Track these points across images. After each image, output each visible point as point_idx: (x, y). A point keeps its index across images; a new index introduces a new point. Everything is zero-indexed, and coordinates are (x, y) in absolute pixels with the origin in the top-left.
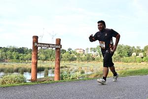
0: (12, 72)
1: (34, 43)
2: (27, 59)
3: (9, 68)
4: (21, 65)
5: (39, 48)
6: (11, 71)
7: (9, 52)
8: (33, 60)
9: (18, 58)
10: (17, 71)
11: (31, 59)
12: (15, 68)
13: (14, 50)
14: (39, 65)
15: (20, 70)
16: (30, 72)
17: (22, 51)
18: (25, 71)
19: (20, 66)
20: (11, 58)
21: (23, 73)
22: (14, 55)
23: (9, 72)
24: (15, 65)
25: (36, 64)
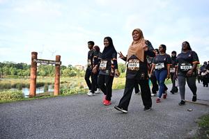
0: (9, 88)
1: (33, 59)
2: (26, 75)
3: (6, 84)
4: (19, 81)
5: (38, 64)
6: (7, 87)
7: (5, 68)
8: (32, 76)
9: (16, 74)
10: (15, 86)
11: (30, 75)
12: (12, 84)
13: (12, 65)
14: (38, 81)
15: (18, 86)
16: (29, 88)
17: (20, 66)
18: (23, 86)
19: (17, 82)
20: (9, 73)
21: (21, 89)
22: (12, 70)
23: (6, 88)
24: (13, 81)
25: (35, 80)
